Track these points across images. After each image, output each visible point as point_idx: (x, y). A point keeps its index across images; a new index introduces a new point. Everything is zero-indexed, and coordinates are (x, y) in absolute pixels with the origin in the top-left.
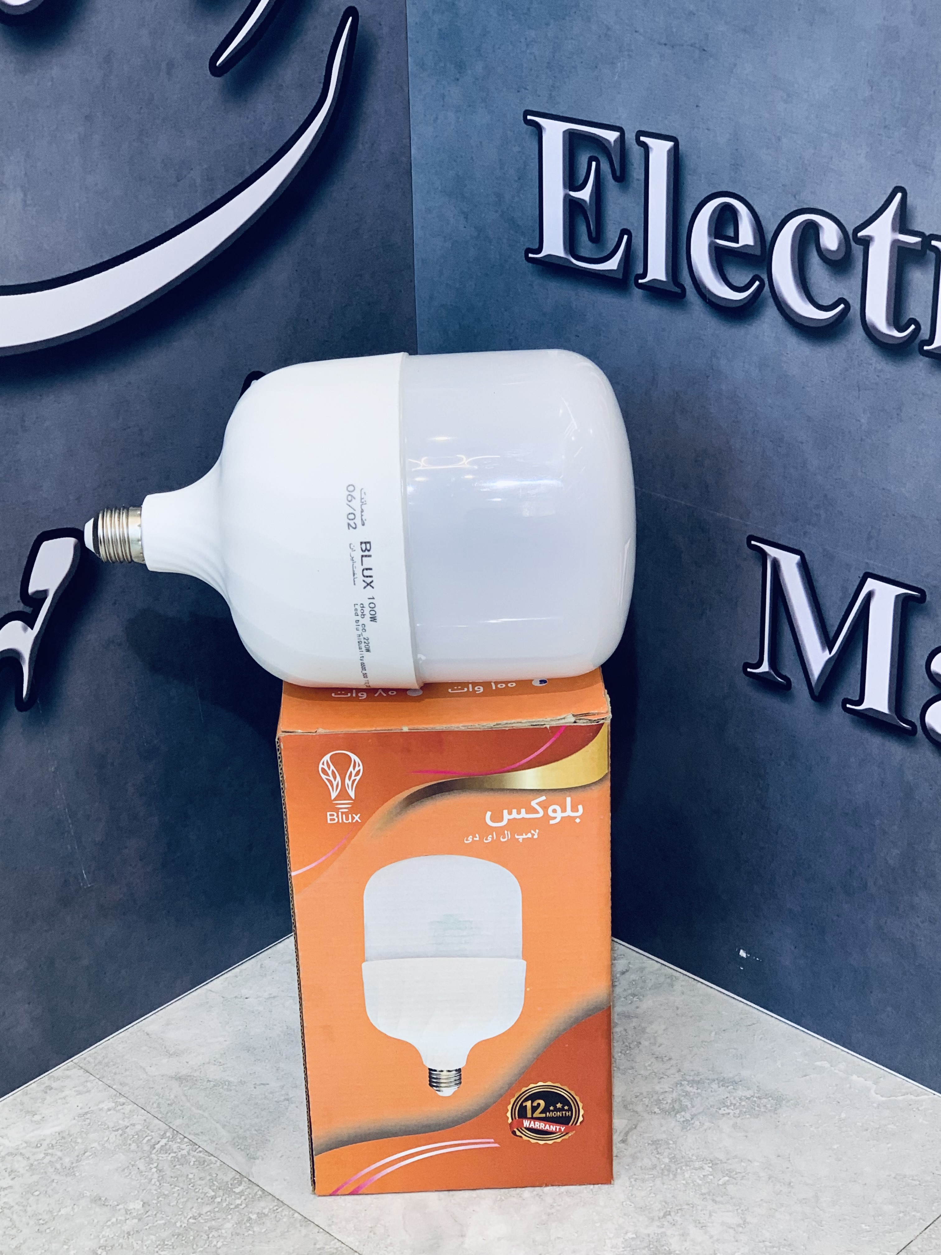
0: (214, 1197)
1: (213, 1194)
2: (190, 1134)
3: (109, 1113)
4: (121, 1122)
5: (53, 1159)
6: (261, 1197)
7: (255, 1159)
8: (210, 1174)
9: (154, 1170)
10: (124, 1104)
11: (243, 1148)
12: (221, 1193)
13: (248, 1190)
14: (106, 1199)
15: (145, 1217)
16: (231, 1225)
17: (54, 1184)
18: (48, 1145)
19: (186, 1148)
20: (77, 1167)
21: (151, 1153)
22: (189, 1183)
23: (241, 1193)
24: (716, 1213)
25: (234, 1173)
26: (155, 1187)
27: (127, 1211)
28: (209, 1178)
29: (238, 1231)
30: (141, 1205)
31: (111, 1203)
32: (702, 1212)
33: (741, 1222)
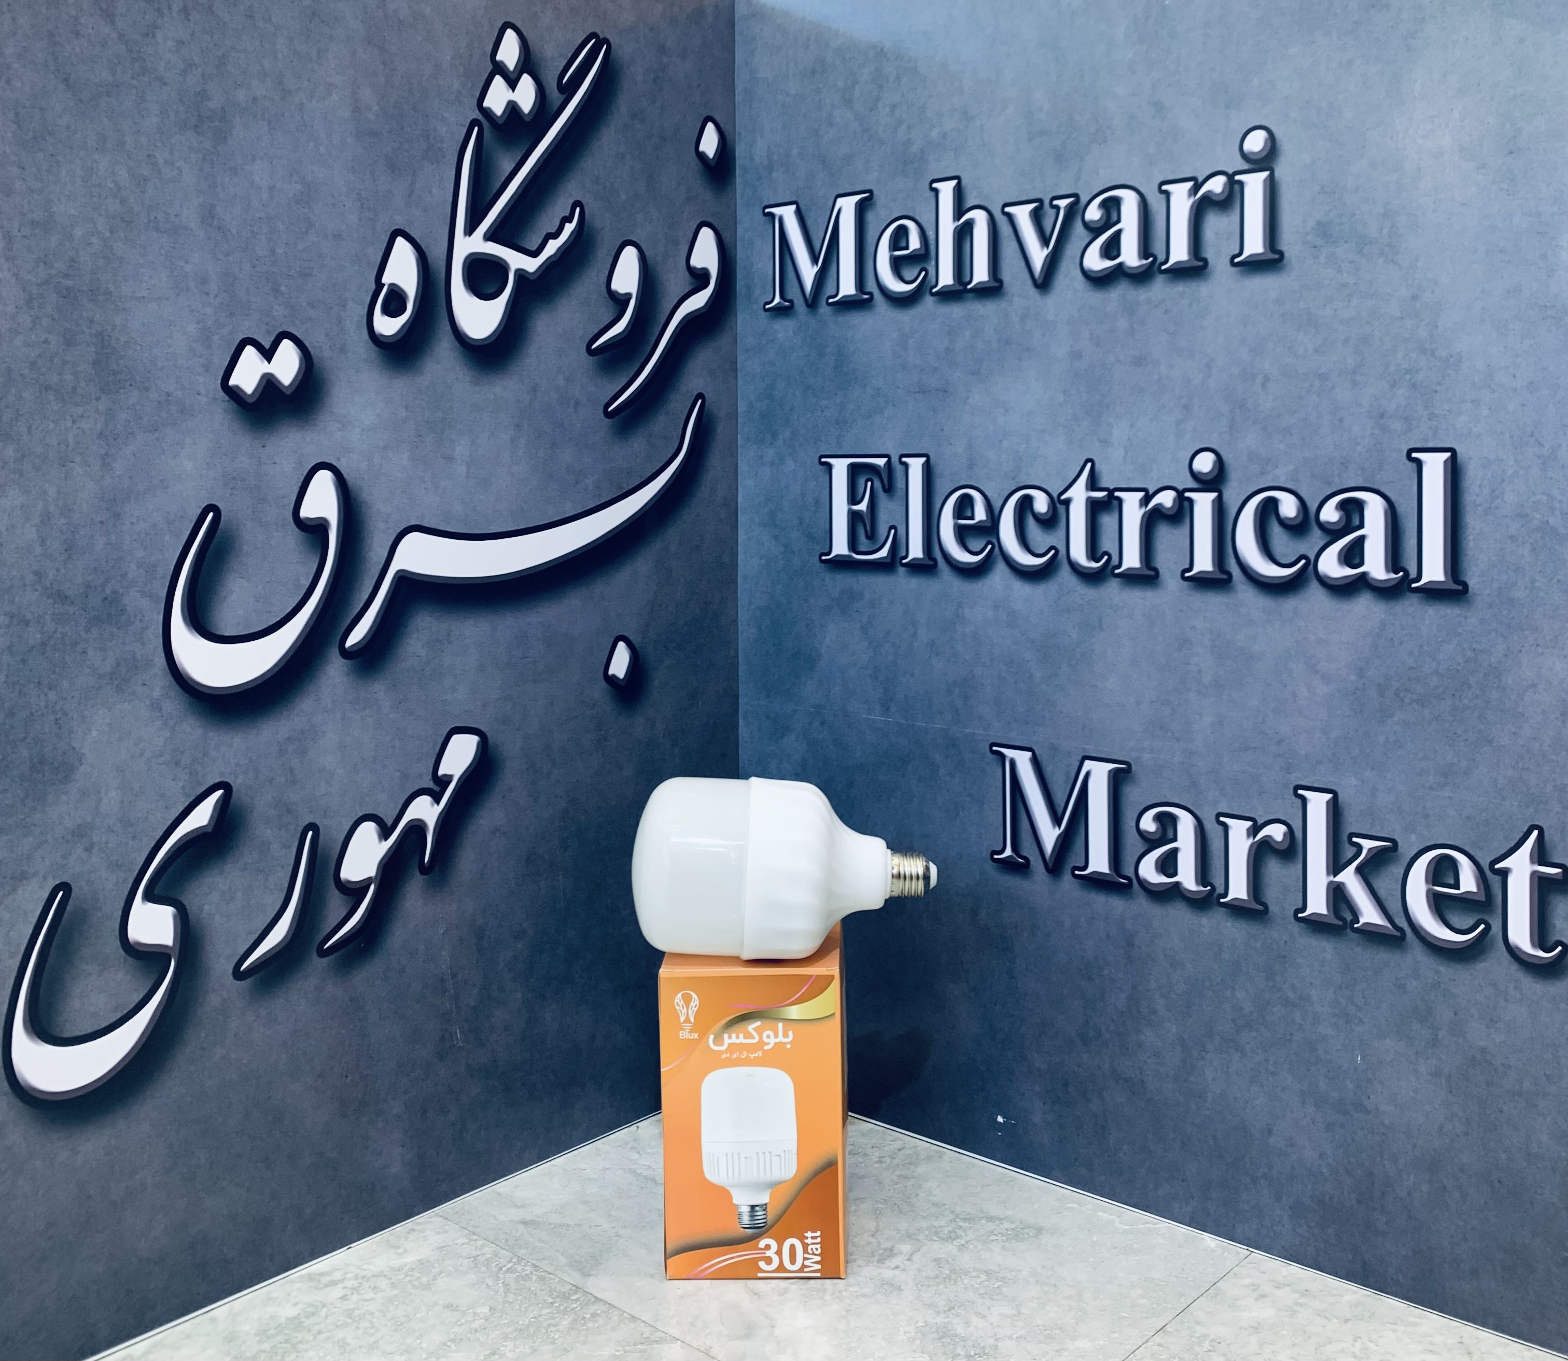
0: (554, 1303)
1: (552, 1301)
2: (533, 1259)
3: (463, 1246)
5: (412, 1279)
6: (594, 1302)
7: (589, 1277)
8: (550, 1287)
9: (501, 1284)
11: (579, 1270)
13: (584, 1298)
14: (457, 1306)
15: (491, 1317)
16: (568, 1322)
17: (412, 1296)
18: (408, 1269)
19: (529, 1269)
20: (432, 1283)
21: (498, 1273)
22: (531, 1293)
24: (994, 1307)
25: (571, 1286)
26: (501, 1297)
28: (548, 1289)
29: (574, 1327)
30: (488, 1310)
31: (461, 1309)
32: (982, 1307)
33: (1016, 1313)
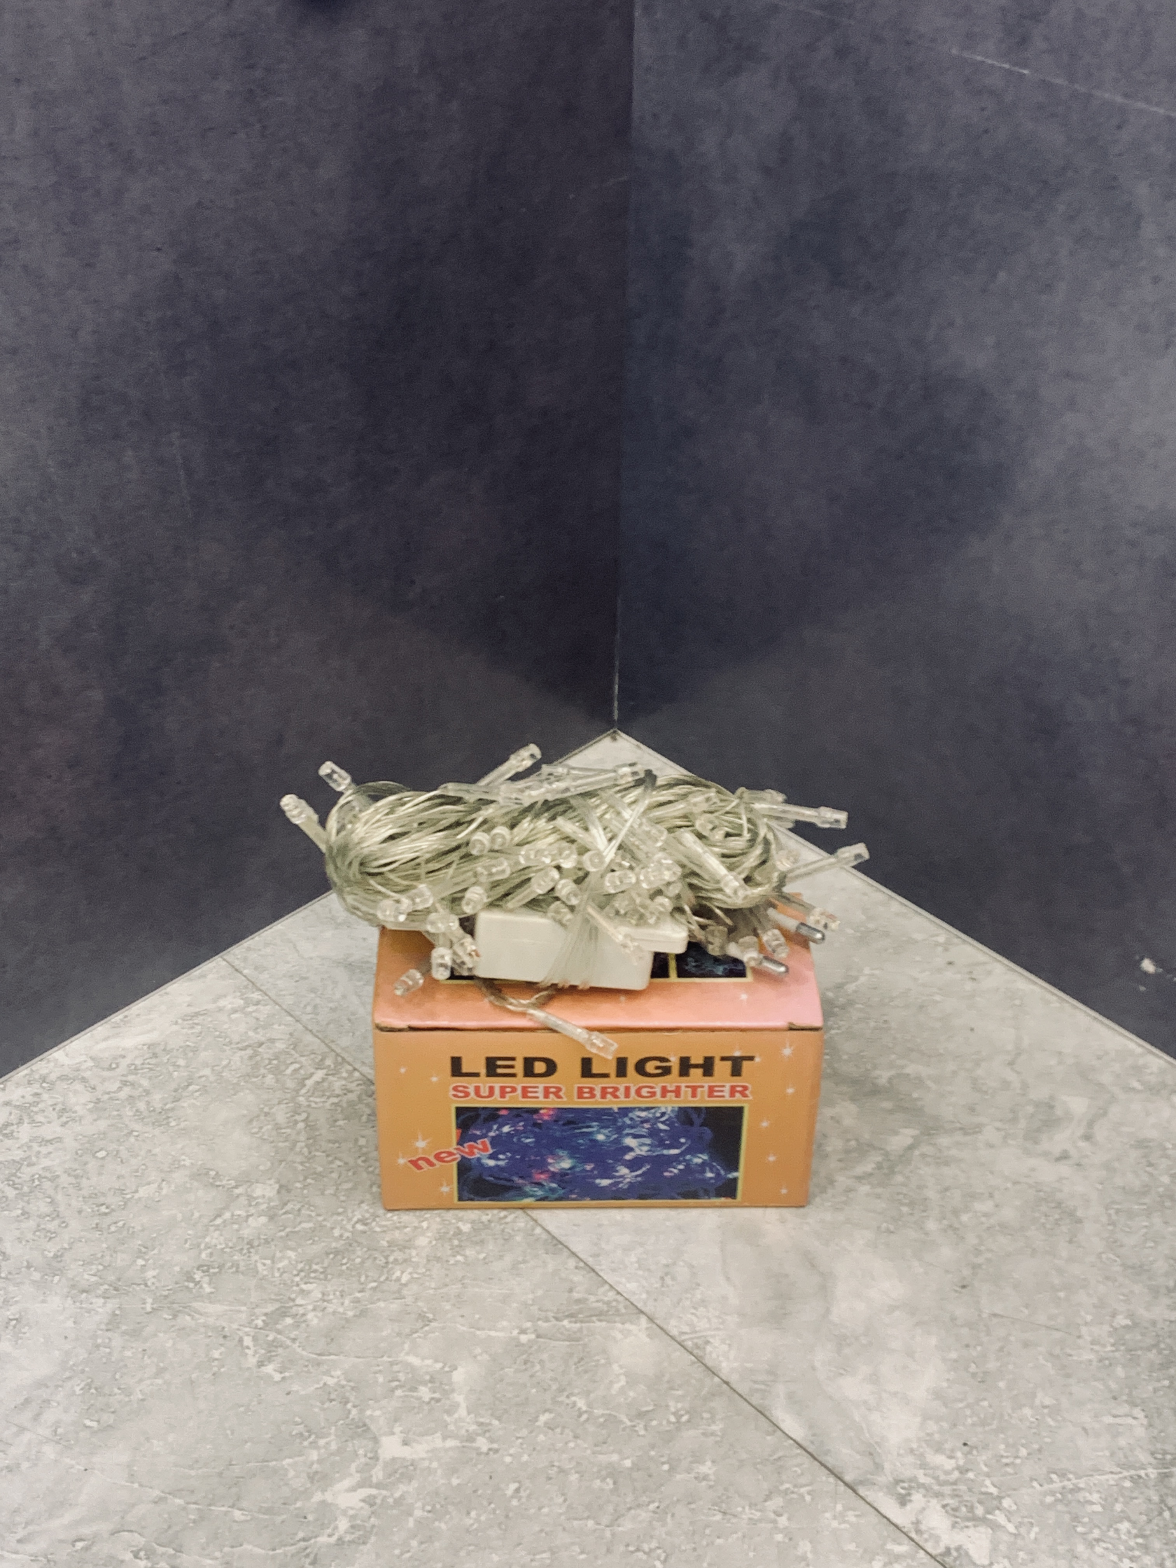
3: (234, 1016)
4: (251, 1033)
5: (136, 1093)
9: (301, 1125)
10: (258, 1003)
14: (217, 1173)
15: (281, 1212)
16: (427, 1240)
17: (132, 1139)
18: (129, 1066)
20: (173, 1109)
21: (297, 1091)
26: (299, 1159)
27: (250, 1198)
29: (439, 1255)
30: (275, 1192)
31: (224, 1182)
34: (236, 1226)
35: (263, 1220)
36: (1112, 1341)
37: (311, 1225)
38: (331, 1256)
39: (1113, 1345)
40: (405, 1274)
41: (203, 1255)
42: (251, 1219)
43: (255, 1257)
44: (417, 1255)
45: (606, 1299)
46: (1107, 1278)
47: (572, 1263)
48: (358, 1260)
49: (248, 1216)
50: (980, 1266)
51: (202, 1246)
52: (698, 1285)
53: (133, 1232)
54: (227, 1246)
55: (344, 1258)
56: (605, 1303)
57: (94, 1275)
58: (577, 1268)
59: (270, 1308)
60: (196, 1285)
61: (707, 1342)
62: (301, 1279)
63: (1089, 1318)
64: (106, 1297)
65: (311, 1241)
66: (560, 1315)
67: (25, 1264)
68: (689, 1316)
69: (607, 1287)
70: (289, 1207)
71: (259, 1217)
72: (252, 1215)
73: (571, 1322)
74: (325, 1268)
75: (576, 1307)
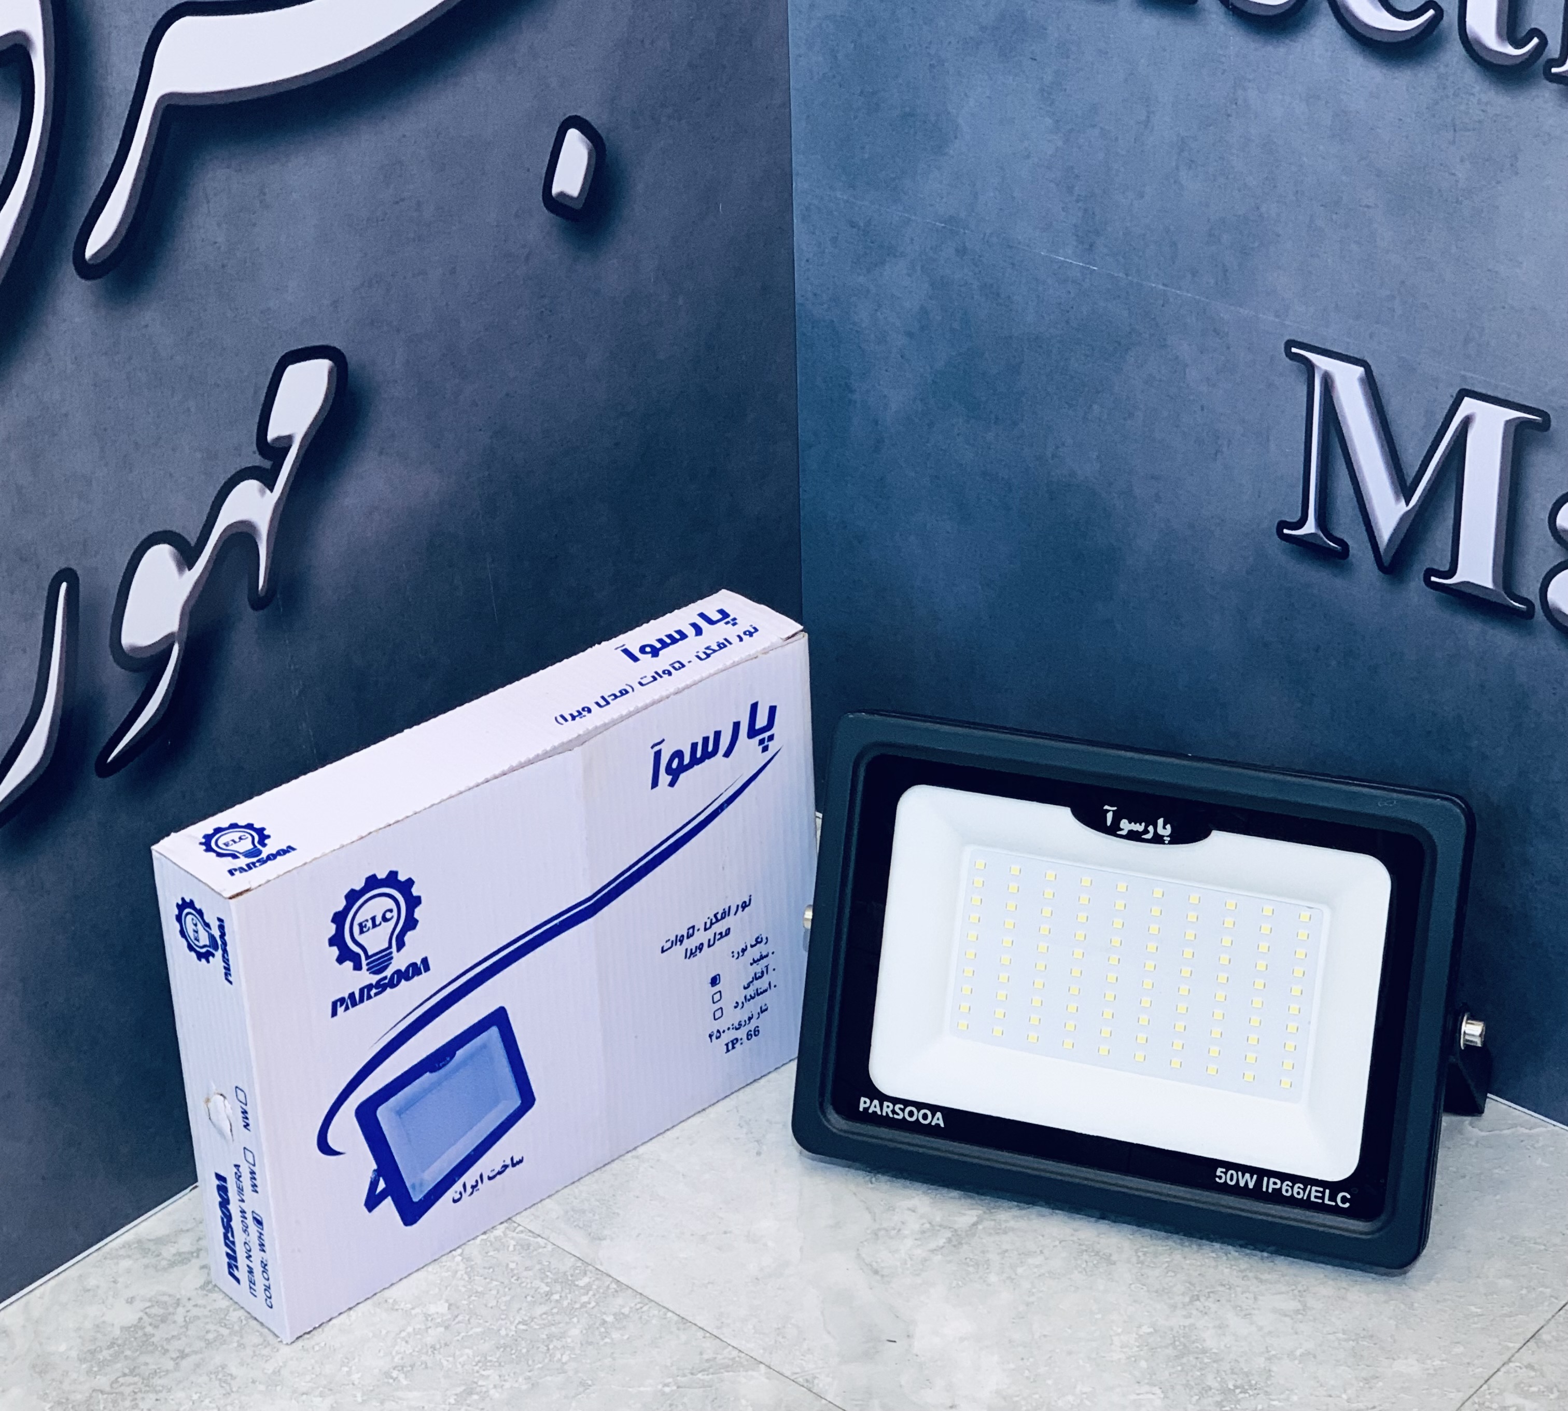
0: (548, 1294)
1: (548, 1289)
6: (616, 1291)
7: (600, 1239)
11: (581, 1225)
12: (558, 1287)
22: (511, 1274)
23: (588, 1288)
24: (1263, 1295)
27: (427, 1316)
28: (538, 1267)
32: (1245, 1295)
33: (1300, 1307)
34: (419, 1336)
35: (442, 1329)
36: (1137, 1344)
37: (479, 1330)
38: (502, 1349)
39: (1138, 1347)
40: (564, 1356)
41: (396, 1359)
42: (429, 1330)
43: (438, 1357)
44: (573, 1341)
45: (731, 1357)
46: (1135, 1301)
47: (700, 1334)
48: (524, 1351)
49: (428, 1328)
50: (1033, 1303)
51: (394, 1353)
52: (805, 1339)
53: (335, 1350)
54: (414, 1351)
55: (512, 1350)
56: (730, 1359)
57: (309, 1382)
58: (704, 1337)
59: (459, 1390)
60: (394, 1380)
61: (815, 1378)
62: (480, 1368)
63: (1120, 1330)
64: (322, 1395)
65: (483, 1341)
66: (694, 1371)
67: (251, 1380)
68: (800, 1361)
69: (730, 1348)
70: (460, 1318)
71: (437, 1327)
72: (430, 1327)
73: (703, 1375)
74: (498, 1359)
75: (707, 1365)
